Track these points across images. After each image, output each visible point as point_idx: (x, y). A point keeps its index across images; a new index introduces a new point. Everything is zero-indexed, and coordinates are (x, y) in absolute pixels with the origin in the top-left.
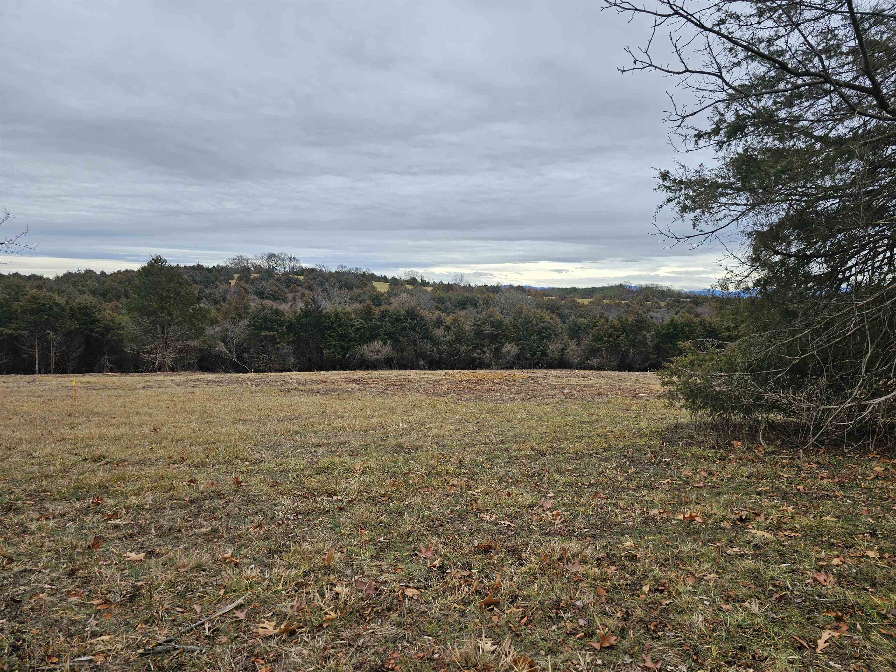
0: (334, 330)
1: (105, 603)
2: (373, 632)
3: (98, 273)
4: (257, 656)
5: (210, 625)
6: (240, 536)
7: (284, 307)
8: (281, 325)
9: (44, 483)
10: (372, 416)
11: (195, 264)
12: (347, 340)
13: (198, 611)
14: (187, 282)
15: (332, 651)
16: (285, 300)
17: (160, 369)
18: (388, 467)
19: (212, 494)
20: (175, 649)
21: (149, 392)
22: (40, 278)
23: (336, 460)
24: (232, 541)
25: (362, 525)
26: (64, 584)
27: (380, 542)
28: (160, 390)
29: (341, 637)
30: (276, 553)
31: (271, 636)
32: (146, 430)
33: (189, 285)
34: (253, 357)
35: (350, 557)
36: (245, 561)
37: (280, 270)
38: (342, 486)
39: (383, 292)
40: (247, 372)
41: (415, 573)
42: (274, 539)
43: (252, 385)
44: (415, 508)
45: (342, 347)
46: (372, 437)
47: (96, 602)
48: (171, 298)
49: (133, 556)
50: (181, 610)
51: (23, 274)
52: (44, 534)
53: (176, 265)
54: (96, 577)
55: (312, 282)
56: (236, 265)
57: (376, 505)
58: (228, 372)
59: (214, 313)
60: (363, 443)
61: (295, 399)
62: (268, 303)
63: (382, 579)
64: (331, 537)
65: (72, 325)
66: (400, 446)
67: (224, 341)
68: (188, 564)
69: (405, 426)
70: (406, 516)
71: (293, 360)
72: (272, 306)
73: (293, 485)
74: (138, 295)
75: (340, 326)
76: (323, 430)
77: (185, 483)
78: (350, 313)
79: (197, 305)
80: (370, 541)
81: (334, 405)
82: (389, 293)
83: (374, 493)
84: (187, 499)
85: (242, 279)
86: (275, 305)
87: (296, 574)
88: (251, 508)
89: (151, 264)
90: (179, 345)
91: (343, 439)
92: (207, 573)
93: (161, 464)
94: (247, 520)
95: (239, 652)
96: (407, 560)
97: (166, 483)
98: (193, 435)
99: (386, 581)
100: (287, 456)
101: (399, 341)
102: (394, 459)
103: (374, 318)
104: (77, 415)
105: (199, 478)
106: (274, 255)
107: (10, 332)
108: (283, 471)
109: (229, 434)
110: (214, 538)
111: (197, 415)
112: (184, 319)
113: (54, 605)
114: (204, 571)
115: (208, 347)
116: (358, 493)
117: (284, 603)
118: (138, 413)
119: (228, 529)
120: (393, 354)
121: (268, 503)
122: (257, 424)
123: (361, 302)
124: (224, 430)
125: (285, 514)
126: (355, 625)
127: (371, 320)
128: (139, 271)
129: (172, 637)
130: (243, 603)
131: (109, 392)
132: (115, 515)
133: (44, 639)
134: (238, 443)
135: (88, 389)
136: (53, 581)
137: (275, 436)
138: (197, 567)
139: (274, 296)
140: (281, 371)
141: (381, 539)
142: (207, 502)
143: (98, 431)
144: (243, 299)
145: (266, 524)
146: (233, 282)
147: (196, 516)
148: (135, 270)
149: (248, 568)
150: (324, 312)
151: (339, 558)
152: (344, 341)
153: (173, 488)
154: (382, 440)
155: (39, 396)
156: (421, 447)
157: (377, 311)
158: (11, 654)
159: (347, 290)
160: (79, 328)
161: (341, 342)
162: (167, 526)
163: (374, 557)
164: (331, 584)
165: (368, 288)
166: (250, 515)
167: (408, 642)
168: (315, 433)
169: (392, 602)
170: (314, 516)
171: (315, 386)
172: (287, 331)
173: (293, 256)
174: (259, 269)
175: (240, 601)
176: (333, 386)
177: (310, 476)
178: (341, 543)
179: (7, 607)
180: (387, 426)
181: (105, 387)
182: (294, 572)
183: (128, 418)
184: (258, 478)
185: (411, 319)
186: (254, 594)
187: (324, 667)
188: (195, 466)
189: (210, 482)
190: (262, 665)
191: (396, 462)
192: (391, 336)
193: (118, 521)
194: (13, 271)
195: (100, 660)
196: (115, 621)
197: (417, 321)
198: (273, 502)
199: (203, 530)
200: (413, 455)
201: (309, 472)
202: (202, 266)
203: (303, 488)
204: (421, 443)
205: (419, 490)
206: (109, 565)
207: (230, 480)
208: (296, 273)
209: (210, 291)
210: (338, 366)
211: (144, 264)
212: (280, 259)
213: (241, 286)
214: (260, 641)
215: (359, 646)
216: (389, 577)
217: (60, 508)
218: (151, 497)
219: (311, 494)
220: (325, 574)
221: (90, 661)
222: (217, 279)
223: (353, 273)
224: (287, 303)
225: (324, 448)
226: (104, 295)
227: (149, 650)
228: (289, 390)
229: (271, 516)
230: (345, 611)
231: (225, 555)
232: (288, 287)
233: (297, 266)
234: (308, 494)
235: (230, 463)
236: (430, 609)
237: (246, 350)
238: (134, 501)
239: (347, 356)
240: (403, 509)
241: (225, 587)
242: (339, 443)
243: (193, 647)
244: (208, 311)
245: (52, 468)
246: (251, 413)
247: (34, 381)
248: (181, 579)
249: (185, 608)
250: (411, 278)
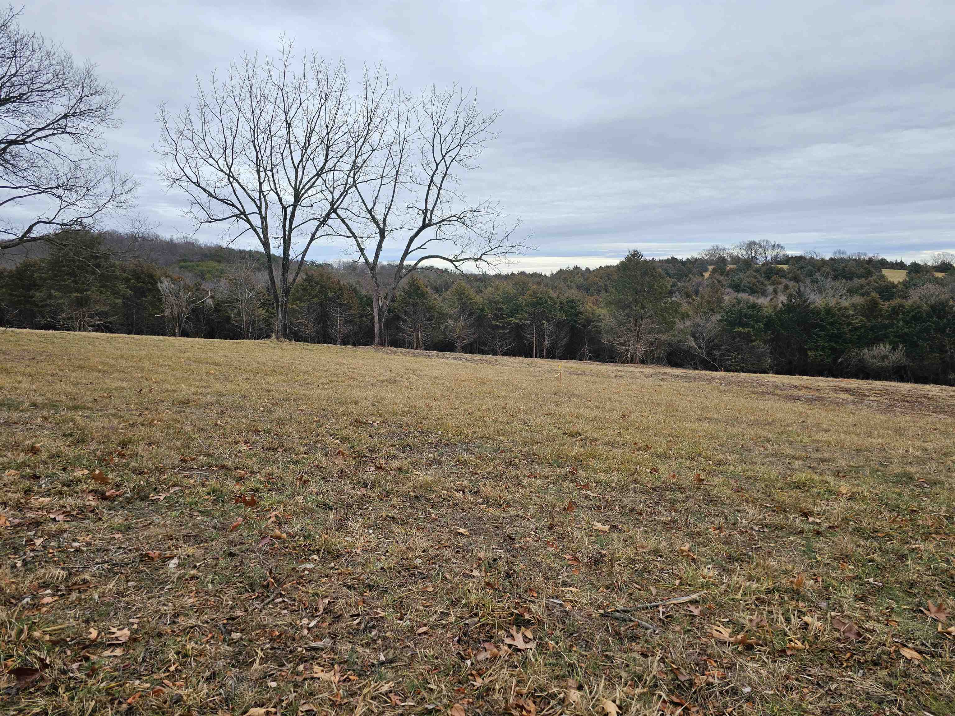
0: (822, 328)
1: (575, 560)
2: (850, 682)
3: (584, 269)
4: (710, 656)
5: (664, 610)
6: (699, 533)
7: (762, 301)
8: (757, 321)
9: (534, 448)
10: (870, 435)
11: (670, 258)
12: (840, 341)
13: (654, 592)
14: (660, 275)
15: (796, 683)
16: (764, 293)
17: (632, 361)
18: (888, 499)
19: (673, 486)
20: (631, 621)
21: (621, 381)
22: (540, 275)
23: (816, 477)
24: (690, 535)
25: (846, 558)
26: (545, 534)
27: (868, 583)
28: (630, 380)
29: (808, 672)
30: (737, 561)
31: (725, 642)
32: (616, 415)
33: (663, 278)
34: (724, 355)
35: (826, 589)
36: (703, 559)
37: (761, 260)
38: (821, 507)
39: (896, 283)
40: (717, 370)
41: (918, 633)
42: (735, 545)
43: (721, 384)
44: (925, 556)
45: (832, 349)
46: (867, 459)
47: (567, 557)
48: (645, 291)
49: (599, 525)
50: (638, 586)
51: (528, 272)
52: (532, 490)
53: (651, 258)
54: (569, 536)
55: (799, 272)
56: (711, 256)
57: (867, 539)
58: (696, 369)
59: (685, 307)
60: (853, 464)
61: (769, 404)
62: (744, 296)
63: (867, 625)
64: (803, 561)
65: (561, 316)
66: (910, 477)
67: (694, 336)
68: (647, 546)
69: (918, 453)
70: (909, 562)
71: (769, 361)
72: (749, 299)
73: (760, 495)
74: (616, 289)
75: (832, 324)
76: (801, 441)
77: (648, 470)
78: (846, 308)
79: (669, 299)
80: (855, 578)
81: (817, 415)
82: (905, 284)
83: (864, 525)
84: (649, 486)
85: (716, 271)
86: (752, 299)
87: (757, 588)
88: (712, 509)
89: (628, 259)
90: (650, 338)
91: (826, 455)
92: (664, 559)
93: (628, 448)
94: (707, 520)
95: (691, 645)
96: (907, 615)
97: (631, 467)
98: (658, 426)
99: (874, 631)
100: (756, 463)
101: (917, 346)
102: (897, 490)
103: (881, 315)
104: (561, 395)
105: (662, 468)
106: (755, 243)
107: (517, 321)
108: (749, 478)
109: (694, 431)
110: (673, 529)
111: (663, 408)
112: (656, 312)
113: (537, 549)
114: (661, 557)
115: (678, 341)
116: (842, 520)
117: (742, 614)
118: (610, 399)
119: (687, 524)
120: (904, 361)
121: (732, 507)
122: (724, 425)
123: (863, 295)
124: (689, 425)
125: (749, 523)
126: (826, 665)
127: (875, 317)
128: (617, 266)
129: (629, 609)
130: (698, 599)
131: (587, 378)
132: (586, 487)
133: (527, 575)
134: (701, 441)
135: (571, 373)
136: (537, 529)
137: (743, 440)
138: (654, 551)
139: (751, 289)
140: (755, 372)
141: (871, 580)
142: (668, 492)
143: (576, 410)
144: (717, 292)
145: (727, 528)
146: (707, 275)
147: (657, 503)
148: (615, 265)
149: (705, 567)
150: (812, 306)
151: (812, 586)
152: (836, 342)
153: (636, 472)
154: (881, 465)
155: (534, 376)
156: (942, 483)
157: (885, 306)
158: (505, 579)
159: (844, 281)
160: (567, 320)
161: (833, 344)
162: (631, 506)
163: (857, 598)
164: (799, 611)
165: (874, 277)
166: (710, 515)
167: (899, 709)
168: (791, 443)
169: (879, 656)
170: (784, 533)
171: (795, 392)
172: (765, 328)
173: (777, 243)
174: (736, 260)
175: (695, 596)
176: (817, 394)
177: (781, 489)
178: (816, 571)
179: (504, 540)
180: (890, 449)
181: (584, 373)
182: (755, 586)
183: (601, 402)
184: (721, 480)
185: (939, 317)
186: (711, 594)
187: (784, 696)
188: (658, 456)
189: (672, 474)
190: (714, 667)
191: (900, 494)
192: (903, 338)
193: (588, 492)
194: (521, 270)
195: (569, 607)
196: (582, 578)
197: (948, 320)
198: (736, 508)
199: (662, 519)
200: (927, 490)
201: (780, 484)
202: (676, 259)
203: (772, 500)
204: (942, 478)
205: (933, 535)
206: (579, 528)
207: (692, 475)
208: (780, 263)
209: (683, 284)
210: (826, 372)
211: (623, 259)
212: (761, 247)
213: (715, 279)
214: (714, 643)
215: (830, 690)
216: (879, 627)
217: (544, 470)
218: (617, 477)
219: (781, 508)
220: (793, 598)
221: (561, 605)
222: (690, 272)
223: (854, 260)
224: (766, 296)
225: (801, 462)
226: (587, 290)
227: (608, 613)
228: (763, 393)
229: (733, 522)
230: (815, 646)
231: (683, 548)
232: (769, 278)
233: (781, 254)
234: (778, 508)
235: (692, 459)
236: (937, 683)
237: (718, 347)
238: (602, 477)
239: (840, 360)
240: (906, 552)
241: (680, 578)
242: (821, 459)
243: (647, 625)
244: (679, 305)
245: (540, 436)
246: (718, 413)
247: (531, 363)
248: (640, 558)
249: (642, 587)
250: (943, 263)
